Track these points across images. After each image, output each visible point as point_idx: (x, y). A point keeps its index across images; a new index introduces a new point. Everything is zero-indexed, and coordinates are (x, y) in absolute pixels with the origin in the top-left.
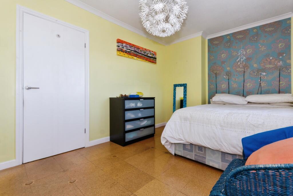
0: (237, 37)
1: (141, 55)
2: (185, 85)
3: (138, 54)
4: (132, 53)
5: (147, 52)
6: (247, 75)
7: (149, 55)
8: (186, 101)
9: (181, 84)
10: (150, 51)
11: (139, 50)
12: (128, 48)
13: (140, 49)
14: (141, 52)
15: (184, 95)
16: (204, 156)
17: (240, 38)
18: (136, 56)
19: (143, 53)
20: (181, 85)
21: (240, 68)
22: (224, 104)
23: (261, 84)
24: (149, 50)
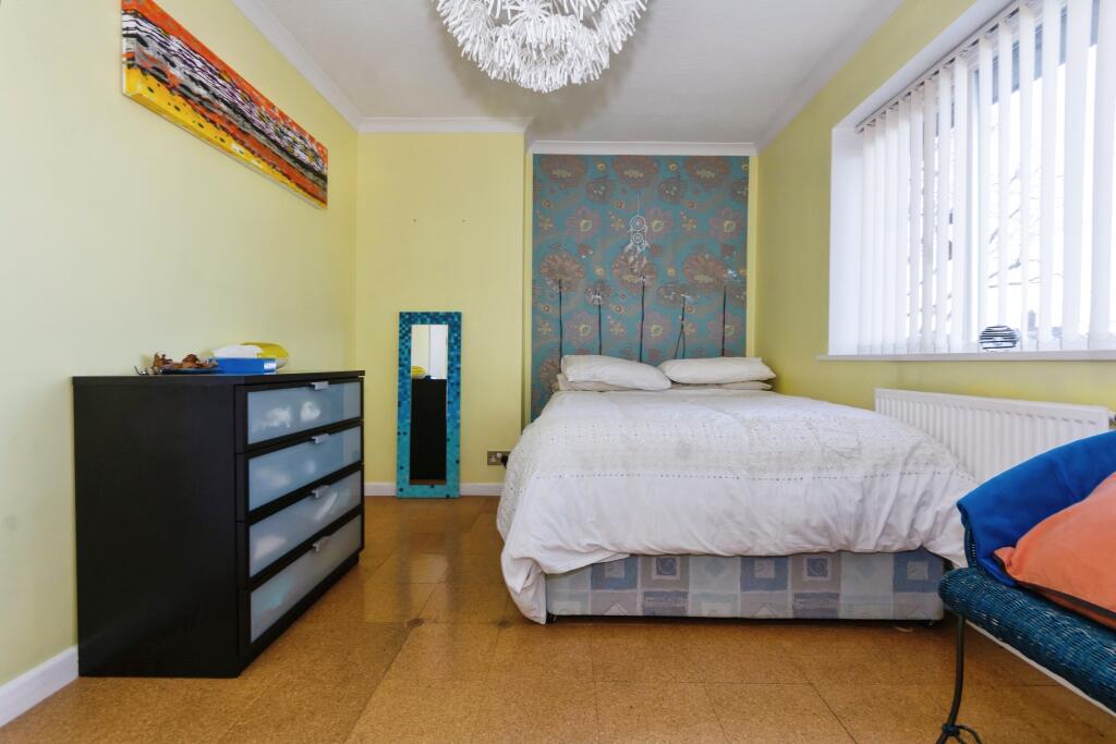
0: (626, 173)
1: (263, 137)
2: (456, 320)
3: (247, 128)
4: (221, 114)
5: (289, 133)
6: (649, 296)
7: (297, 152)
8: (458, 384)
9: (438, 313)
10: (302, 134)
11: (255, 110)
12: (197, 77)
13: (259, 104)
14: (261, 123)
15: (450, 358)
16: (682, 590)
17: (633, 178)
18: (240, 136)
19: (270, 130)
20: (435, 318)
21: (633, 274)
22: (603, 389)
23: (685, 329)
24: (299, 128)
